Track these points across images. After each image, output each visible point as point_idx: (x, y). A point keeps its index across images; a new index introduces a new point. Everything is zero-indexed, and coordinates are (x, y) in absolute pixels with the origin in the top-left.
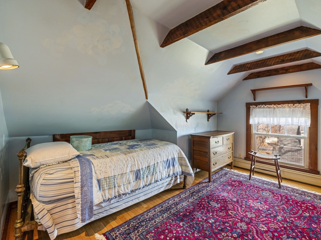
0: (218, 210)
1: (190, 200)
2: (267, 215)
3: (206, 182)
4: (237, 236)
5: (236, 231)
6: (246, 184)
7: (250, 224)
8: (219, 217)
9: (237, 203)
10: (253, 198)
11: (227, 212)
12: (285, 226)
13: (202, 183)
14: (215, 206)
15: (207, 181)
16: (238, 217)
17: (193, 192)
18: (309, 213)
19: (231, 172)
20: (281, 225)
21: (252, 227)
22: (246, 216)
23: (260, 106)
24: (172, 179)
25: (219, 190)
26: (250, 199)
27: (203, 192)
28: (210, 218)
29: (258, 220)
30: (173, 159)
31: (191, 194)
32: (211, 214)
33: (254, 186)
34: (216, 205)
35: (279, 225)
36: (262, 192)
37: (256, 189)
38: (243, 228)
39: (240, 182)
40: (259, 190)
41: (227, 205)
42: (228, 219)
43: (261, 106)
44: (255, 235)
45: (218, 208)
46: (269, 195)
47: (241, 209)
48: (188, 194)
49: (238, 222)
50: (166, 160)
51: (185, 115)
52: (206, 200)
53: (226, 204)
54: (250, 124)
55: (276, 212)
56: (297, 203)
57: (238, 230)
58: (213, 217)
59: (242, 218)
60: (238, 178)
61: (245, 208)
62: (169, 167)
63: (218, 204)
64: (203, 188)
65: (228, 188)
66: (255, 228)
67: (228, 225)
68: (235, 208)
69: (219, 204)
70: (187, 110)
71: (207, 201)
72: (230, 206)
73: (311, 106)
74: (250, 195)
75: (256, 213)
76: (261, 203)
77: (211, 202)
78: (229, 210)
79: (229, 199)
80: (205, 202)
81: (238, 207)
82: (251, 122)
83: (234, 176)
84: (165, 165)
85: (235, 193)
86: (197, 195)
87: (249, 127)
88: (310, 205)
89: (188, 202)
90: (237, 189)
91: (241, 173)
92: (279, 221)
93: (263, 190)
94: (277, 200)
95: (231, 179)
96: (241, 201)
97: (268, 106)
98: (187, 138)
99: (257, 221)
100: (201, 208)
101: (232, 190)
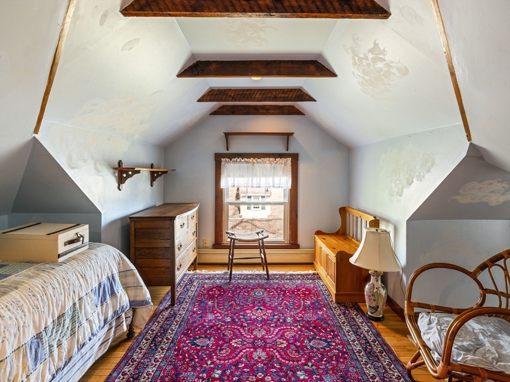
0: (216, 349)
1: (158, 357)
2: (276, 322)
3: (167, 309)
4: (263, 375)
5: (257, 367)
6: (229, 288)
7: (267, 348)
8: (224, 360)
9: (234, 324)
10: (248, 305)
11: (230, 346)
12: (299, 327)
13: (161, 312)
14: (208, 345)
15: (167, 306)
16: (247, 346)
17: (155, 337)
18: (309, 300)
19: (196, 275)
20: (296, 329)
21: (271, 349)
22: (256, 338)
23: (235, 159)
24: (112, 328)
25: (198, 314)
26: (245, 310)
27: (173, 330)
28: (212, 370)
29: (271, 335)
30: (111, 279)
31: (152, 343)
32: (209, 362)
33: (240, 288)
34: (208, 342)
35: (293, 329)
36: (253, 293)
37: (245, 292)
38: (262, 358)
39: (219, 288)
40: (249, 291)
41: (223, 334)
42: (237, 355)
43: (237, 160)
44: (281, 359)
45: (213, 345)
46: (263, 293)
47: (245, 330)
48: (147, 346)
49: (252, 353)
50: (97, 285)
51: (117, 174)
52: (187, 342)
53: (220, 333)
54: (221, 187)
55: (283, 314)
56: (293, 292)
57: (260, 365)
58: (215, 365)
59: (253, 343)
60: (212, 281)
61: (248, 326)
62: (103, 300)
63: (209, 339)
64: (168, 322)
65: (207, 304)
66: (274, 349)
67: (243, 365)
68: (237, 333)
69: (212, 338)
70: (120, 163)
71: (189, 343)
72: (228, 333)
73: (291, 161)
74: (242, 303)
75: (264, 327)
76: (261, 309)
77: (197, 341)
78: (231, 340)
79: (220, 323)
80: (187, 346)
81: (238, 329)
82: (223, 185)
83: (206, 281)
84: (95, 298)
85: (223, 309)
86: (165, 340)
87: (219, 194)
88: (304, 289)
89: (156, 360)
90: (221, 301)
91: (212, 272)
92: (291, 325)
93: (252, 289)
94: (275, 297)
95: (203, 287)
96: (237, 317)
97: (246, 159)
98: (119, 225)
99: (271, 338)
100: (187, 360)
101: (216, 305)
